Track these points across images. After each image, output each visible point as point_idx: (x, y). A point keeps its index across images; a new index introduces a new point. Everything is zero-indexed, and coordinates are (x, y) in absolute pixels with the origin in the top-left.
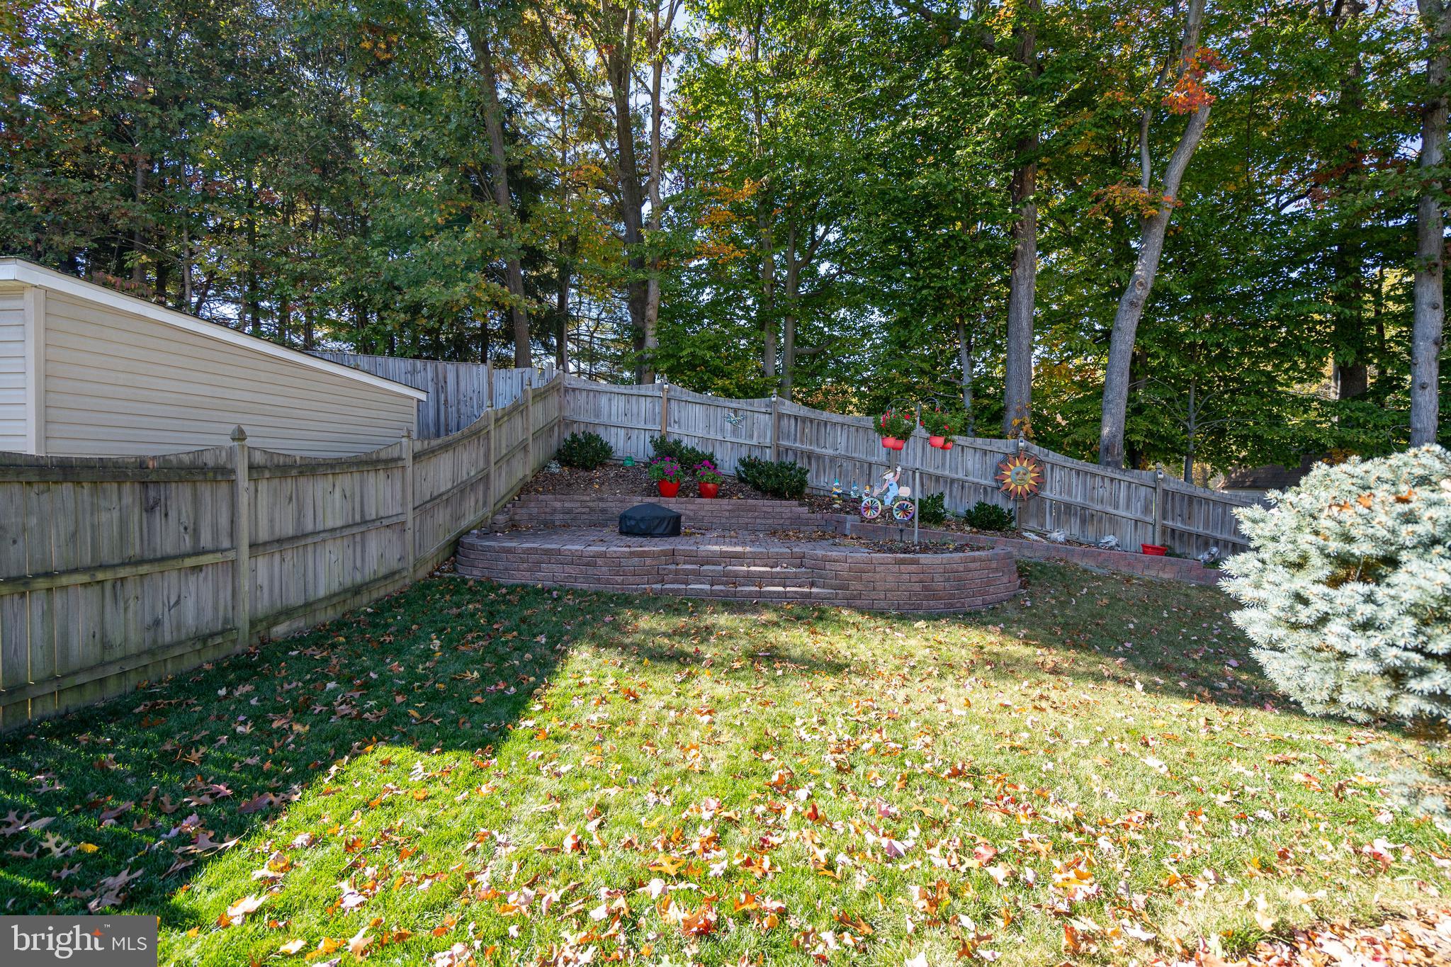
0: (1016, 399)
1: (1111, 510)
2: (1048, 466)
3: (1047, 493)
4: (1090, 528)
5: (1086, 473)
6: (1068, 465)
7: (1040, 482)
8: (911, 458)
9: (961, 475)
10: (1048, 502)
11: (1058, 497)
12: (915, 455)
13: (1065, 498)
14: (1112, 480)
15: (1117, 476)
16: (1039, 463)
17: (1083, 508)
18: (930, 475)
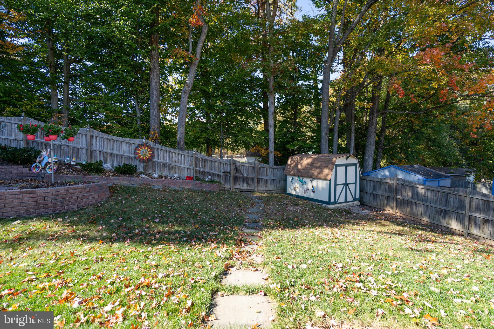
0: (153, 124)
1: (179, 165)
2: (156, 149)
3: (156, 159)
4: (172, 172)
5: (170, 152)
6: (162, 149)
7: (153, 156)
8: (98, 146)
9: (121, 153)
10: (156, 163)
11: (160, 161)
12: (100, 144)
13: (163, 161)
14: (179, 154)
15: (180, 153)
16: (152, 149)
17: (169, 165)
18: (107, 153)
